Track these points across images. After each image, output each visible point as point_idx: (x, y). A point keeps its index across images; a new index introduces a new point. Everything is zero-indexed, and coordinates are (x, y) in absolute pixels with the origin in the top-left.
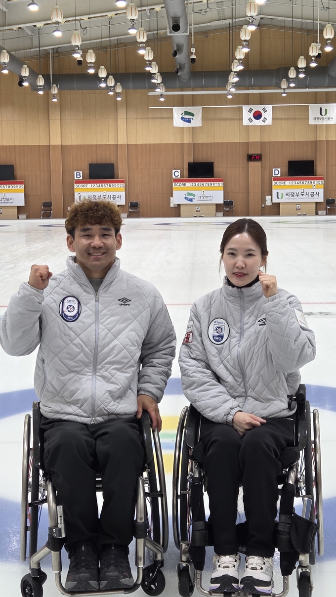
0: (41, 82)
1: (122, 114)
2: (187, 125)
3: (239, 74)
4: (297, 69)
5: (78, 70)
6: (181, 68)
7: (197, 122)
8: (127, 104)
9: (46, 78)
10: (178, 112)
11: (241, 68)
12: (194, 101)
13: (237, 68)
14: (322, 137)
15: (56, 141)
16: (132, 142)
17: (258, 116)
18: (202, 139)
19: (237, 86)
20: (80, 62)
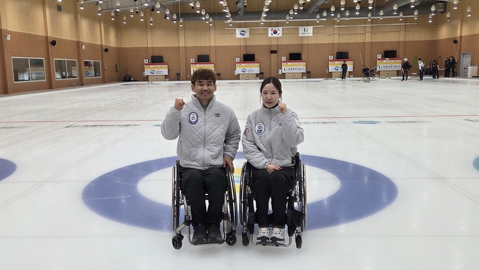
0: (175, 17)
1: (212, 32)
2: (243, 37)
3: (267, 13)
4: (294, 10)
5: (192, 11)
6: (240, 10)
7: (247, 35)
8: (215, 27)
9: (177, 15)
10: (238, 31)
11: (268, 10)
12: (246, 26)
13: (266, 10)
14: (305, 42)
15: (182, 45)
16: (217, 45)
17: (275, 32)
18: (249, 43)
19: (265, 18)
20: (193, 7)
